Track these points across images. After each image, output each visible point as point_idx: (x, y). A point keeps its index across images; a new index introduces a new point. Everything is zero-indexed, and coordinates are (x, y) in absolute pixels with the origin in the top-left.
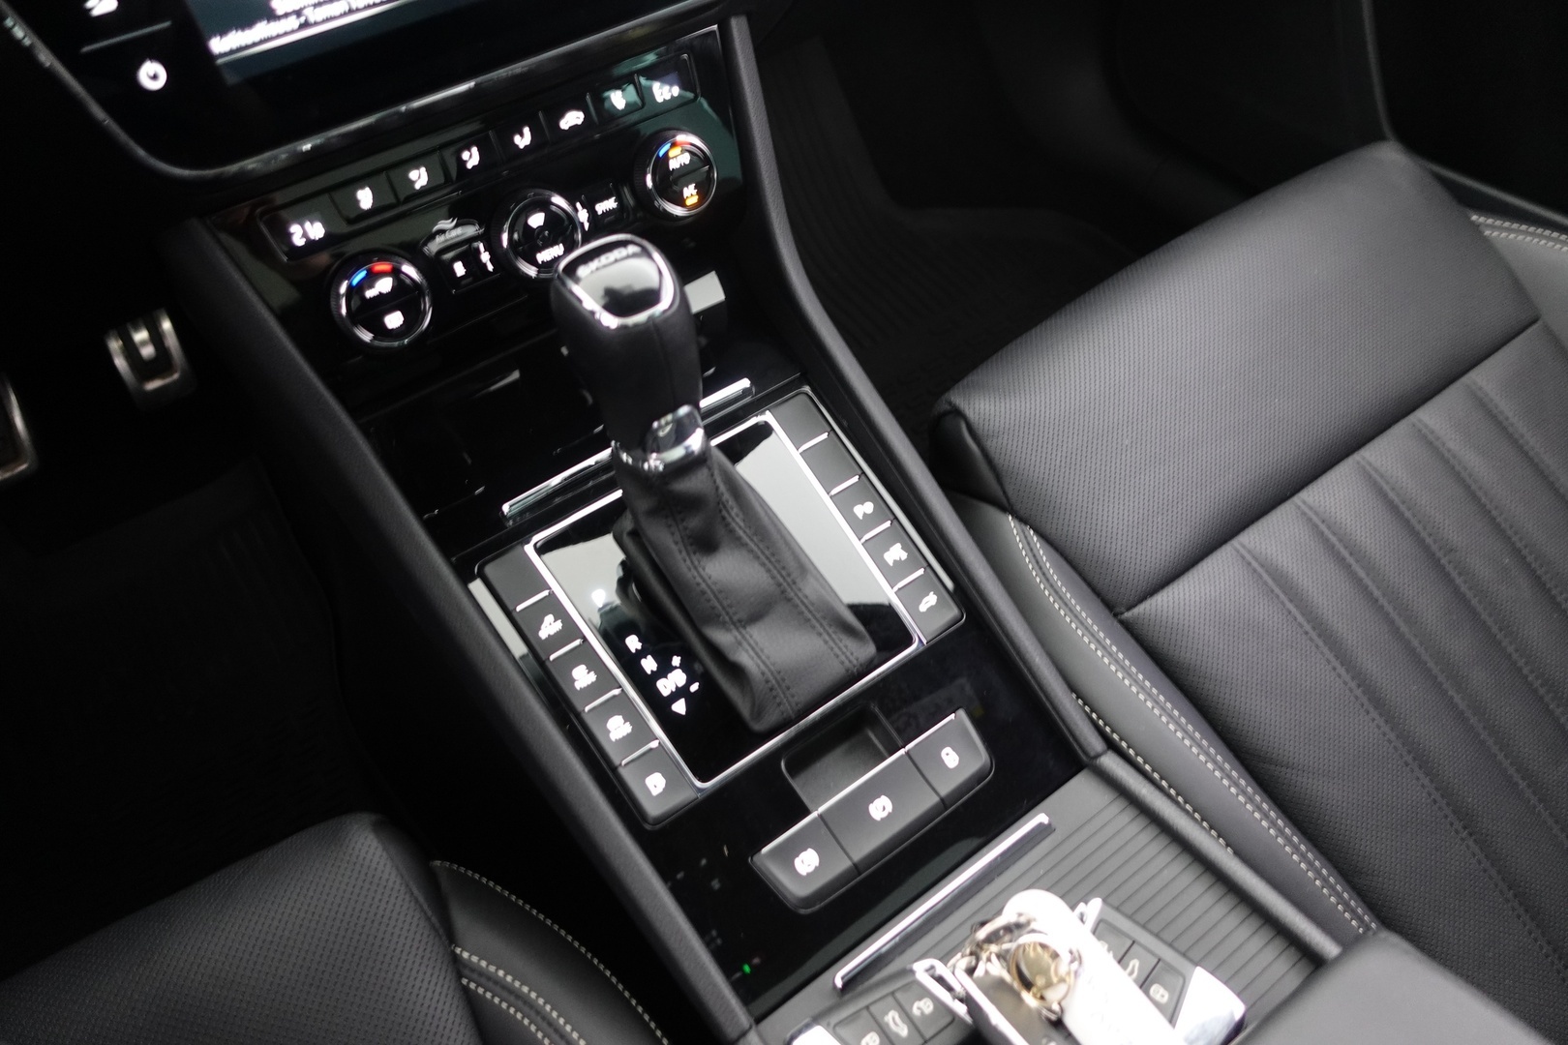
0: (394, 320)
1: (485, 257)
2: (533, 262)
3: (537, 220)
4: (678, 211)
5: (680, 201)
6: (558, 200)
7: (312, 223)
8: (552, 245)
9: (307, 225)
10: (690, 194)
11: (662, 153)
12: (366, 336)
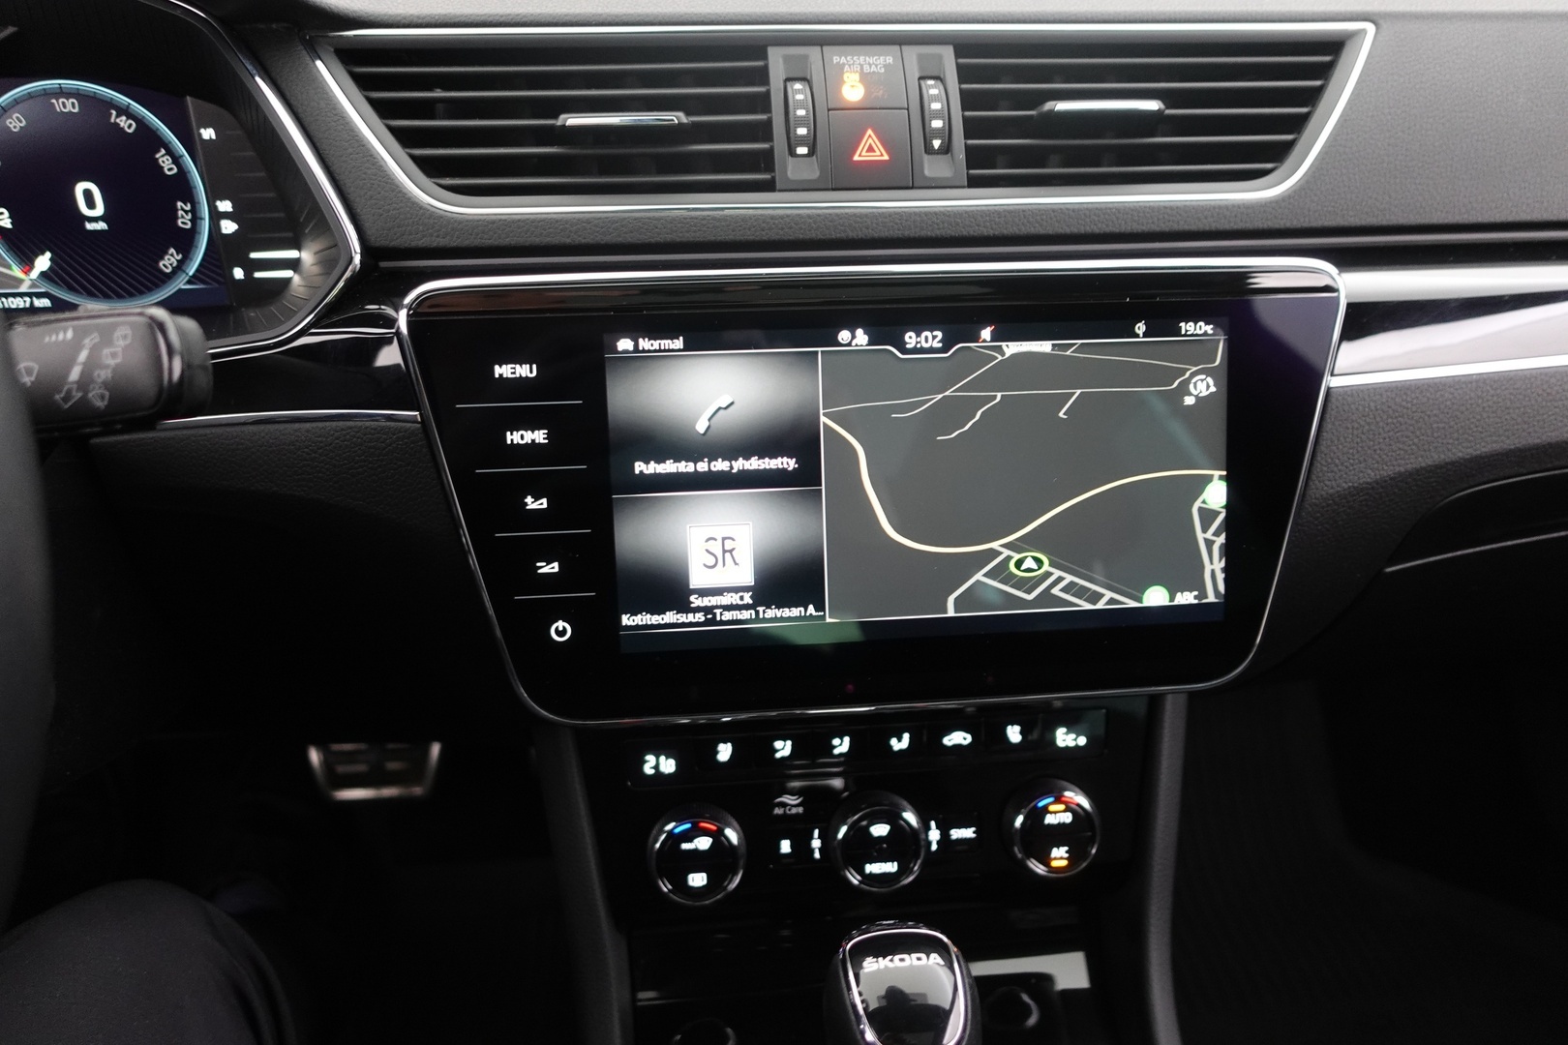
0: (698, 880)
1: (816, 843)
2: (861, 871)
3: (880, 830)
4: (1040, 869)
5: (1045, 860)
6: (910, 817)
7: (667, 758)
8: (885, 861)
9: (662, 758)
10: (1059, 855)
11: (1041, 804)
12: (665, 887)
